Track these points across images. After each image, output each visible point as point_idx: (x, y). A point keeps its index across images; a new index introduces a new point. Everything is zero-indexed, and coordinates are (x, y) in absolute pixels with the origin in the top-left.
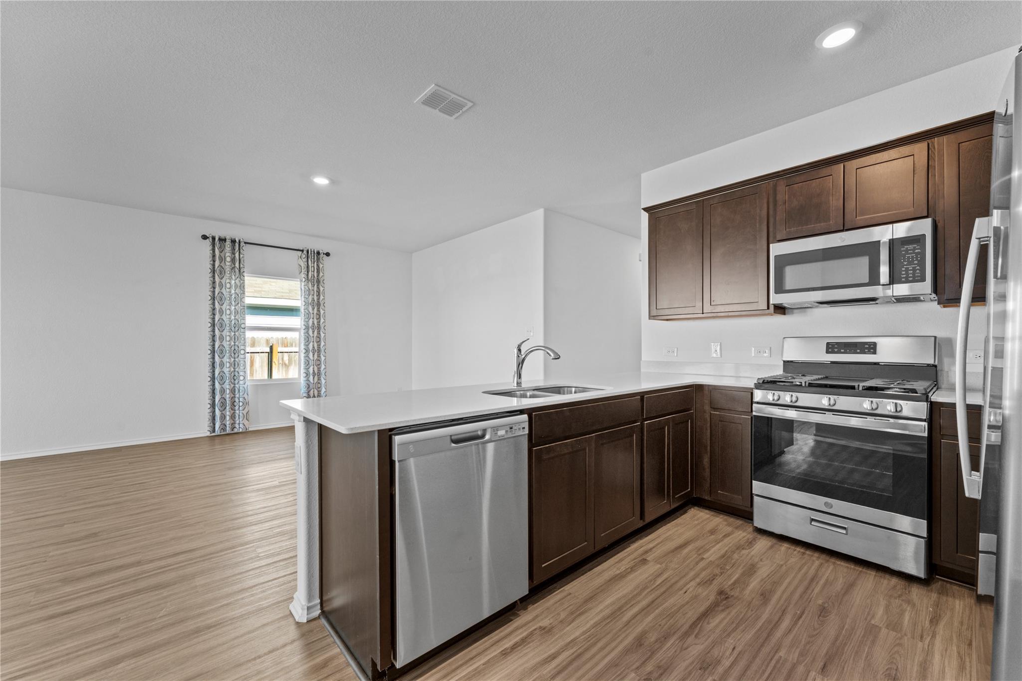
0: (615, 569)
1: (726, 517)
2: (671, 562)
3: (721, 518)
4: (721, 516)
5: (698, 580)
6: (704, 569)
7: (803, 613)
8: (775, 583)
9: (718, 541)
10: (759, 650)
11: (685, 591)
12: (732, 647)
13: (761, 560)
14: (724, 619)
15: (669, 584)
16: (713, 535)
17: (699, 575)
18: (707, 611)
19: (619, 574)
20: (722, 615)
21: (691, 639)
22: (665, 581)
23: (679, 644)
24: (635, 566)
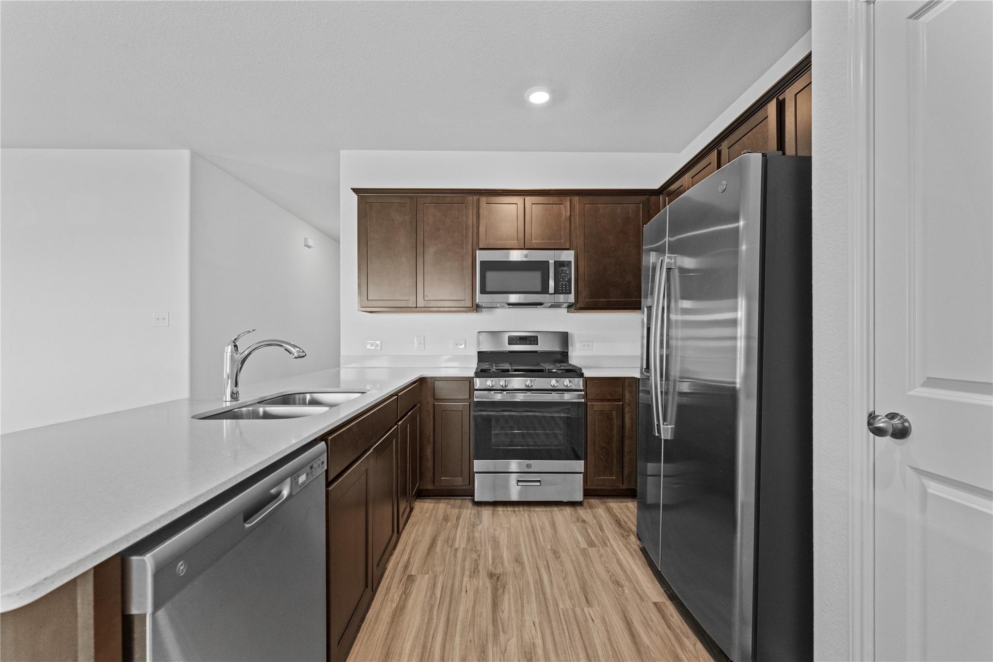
0: (389, 604)
1: (446, 501)
2: (434, 566)
3: (444, 503)
4: (442, 501)
5: (467, 573)
6: (464, 560)
7: (548, 562)
8: (516, 545)
9: (456, 526)
10: (548, 612)
11: (465, 590)
12: (532, 623)
13: (495, 529)
14: (509, 600)
15: (448, 592)
16: (448, 522)
17: (464, 567)
18: (494, 600)
19: (397, 607)
20: (506, 597)
21: (502, 637)
22: (443, 590)
23: (497, 649)
24: (406, 589)
